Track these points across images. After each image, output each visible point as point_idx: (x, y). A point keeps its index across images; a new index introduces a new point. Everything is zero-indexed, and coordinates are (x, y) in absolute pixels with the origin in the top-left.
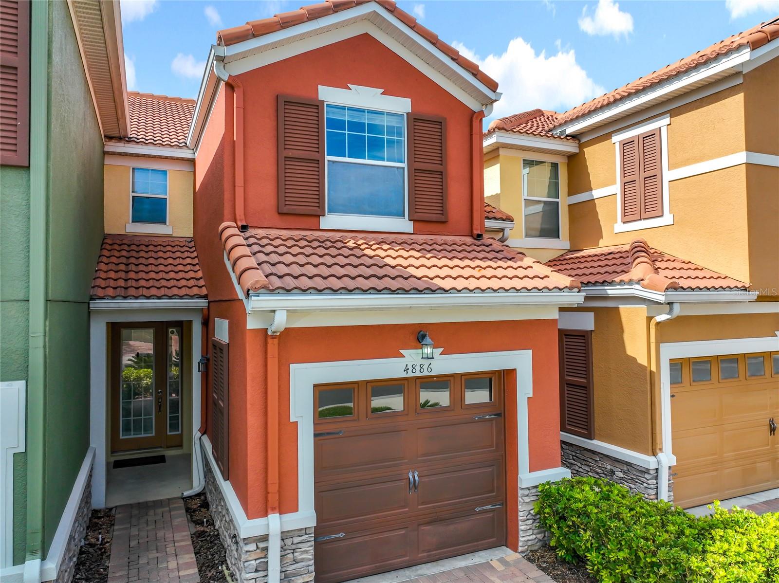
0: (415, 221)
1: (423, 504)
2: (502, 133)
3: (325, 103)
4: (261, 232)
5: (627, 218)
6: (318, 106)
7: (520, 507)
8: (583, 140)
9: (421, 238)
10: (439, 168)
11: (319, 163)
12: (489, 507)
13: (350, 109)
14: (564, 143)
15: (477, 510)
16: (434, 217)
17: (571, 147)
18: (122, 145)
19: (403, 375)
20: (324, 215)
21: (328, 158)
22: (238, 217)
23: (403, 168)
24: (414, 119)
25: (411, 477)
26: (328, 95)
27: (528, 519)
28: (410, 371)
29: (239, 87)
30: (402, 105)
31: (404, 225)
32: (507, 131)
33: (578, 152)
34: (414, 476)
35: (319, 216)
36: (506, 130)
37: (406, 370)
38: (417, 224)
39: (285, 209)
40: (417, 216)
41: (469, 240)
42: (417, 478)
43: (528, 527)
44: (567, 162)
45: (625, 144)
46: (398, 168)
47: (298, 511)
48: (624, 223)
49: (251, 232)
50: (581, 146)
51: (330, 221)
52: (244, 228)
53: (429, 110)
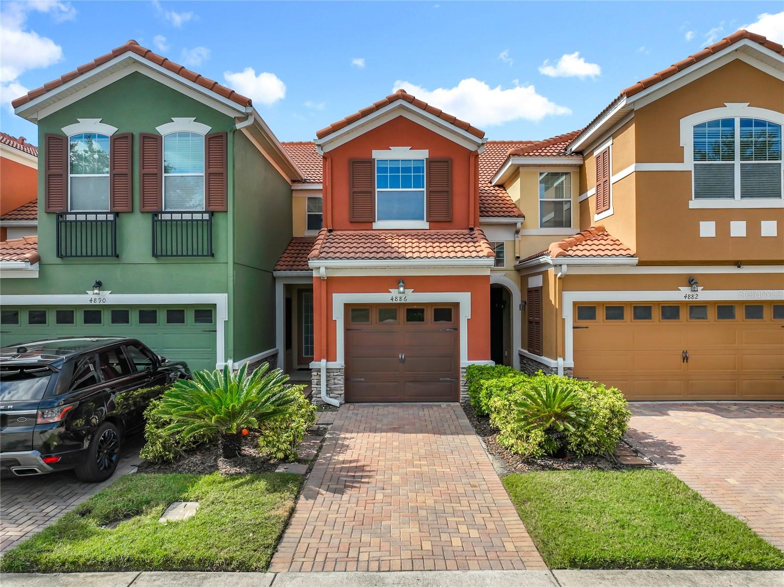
0: (429, 222)
1: (407, 371)
2: (516, 158)
3: (376, 160)
4: (339, 233)
5: (599, 211)
6: (371, 162)
7: (461, 378)
8: (585, 155)
9: (433, 232)
10: (446, 189)
11: (371, 193)
12: (448, 379)
13: (390, 160)
14: (570, 158)
15: (441, 379)
16: (442, 219)
17: (576, 160)
18: (300, 185)
19: (391, 302)
20: (375, 222)
21: (377, 190)
22: (328, 225)
23: (424, 191)
24: (430, 161)
25: (400, 356)
26: (378, 155)
27: (465, 386)
28: (394, 300)
29: (328, 158)
30: (423, 154)
31: (423, 225)
32: (519, 155)
33: (582, 163)
34: (402, 356)
35: (372, 222)
36: (517, 155)
37: (392, 299)
38: (432, 224)
39: (353, 220)
40: (431, 219)
41: (466, 231)
42: (403, 357)
43: (466, 390)
44: (579, 171)
45: (598, 157)
46: (421, 191)
47: (336, 361)
48: (598, 214)
49: (334, 233)
50: (584, 159)
51: (378, 225)
52: (330, 231)
53: (441, 154)
